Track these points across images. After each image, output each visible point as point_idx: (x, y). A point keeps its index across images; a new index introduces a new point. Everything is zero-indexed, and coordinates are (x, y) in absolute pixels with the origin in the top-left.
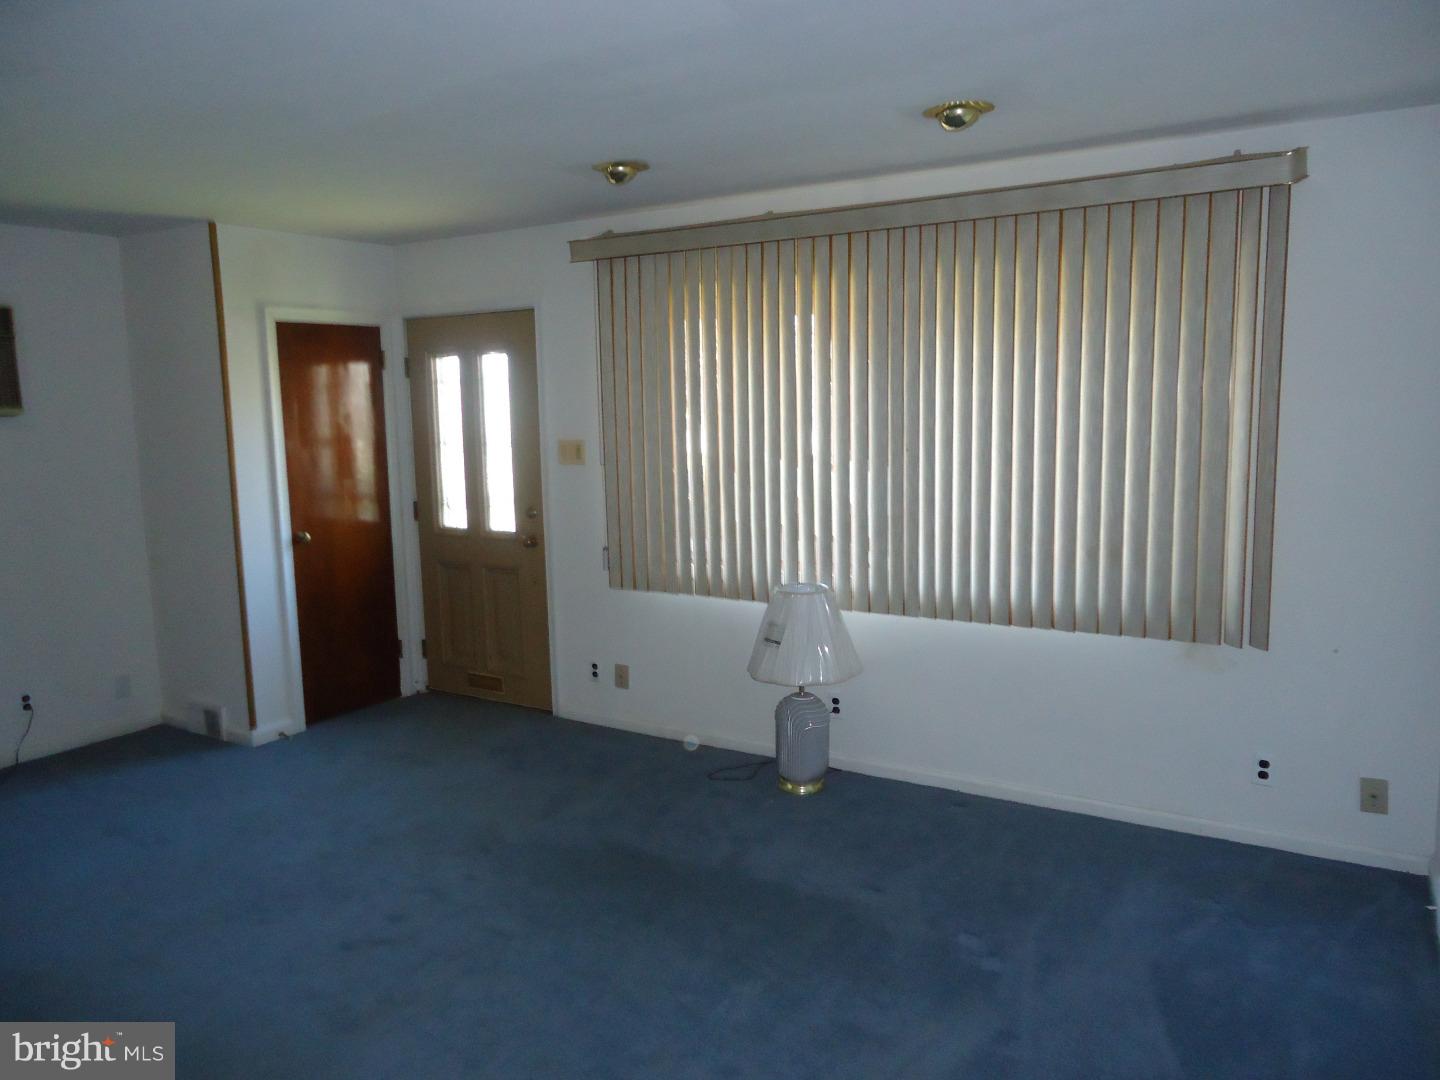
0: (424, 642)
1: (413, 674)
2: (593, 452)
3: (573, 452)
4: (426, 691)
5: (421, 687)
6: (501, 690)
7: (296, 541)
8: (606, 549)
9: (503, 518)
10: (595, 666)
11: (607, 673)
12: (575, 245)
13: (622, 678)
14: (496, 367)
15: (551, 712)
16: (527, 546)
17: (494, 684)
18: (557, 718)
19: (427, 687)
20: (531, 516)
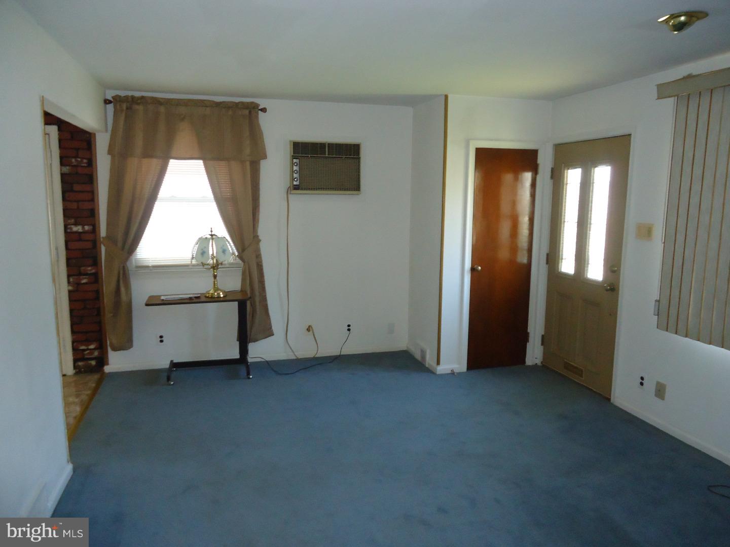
0: (543, 336)
1: (534, 353)
2: (658, 233)
3: (646, 232)
4: (541, 365)
5: (538, 361)
6: (582, 377)
7: (473, 270)
8: (658, 301)
9: (596, 272)
10: (642, 378)
11: (650, 385)
12: (660, 87)
13: (660, 391)
14: (603, 175)
15: (609, 400)
16: (607, 290)
17: (578, 372)
18: (612, 404)
19: (542, 363)
20: (614, 272)
